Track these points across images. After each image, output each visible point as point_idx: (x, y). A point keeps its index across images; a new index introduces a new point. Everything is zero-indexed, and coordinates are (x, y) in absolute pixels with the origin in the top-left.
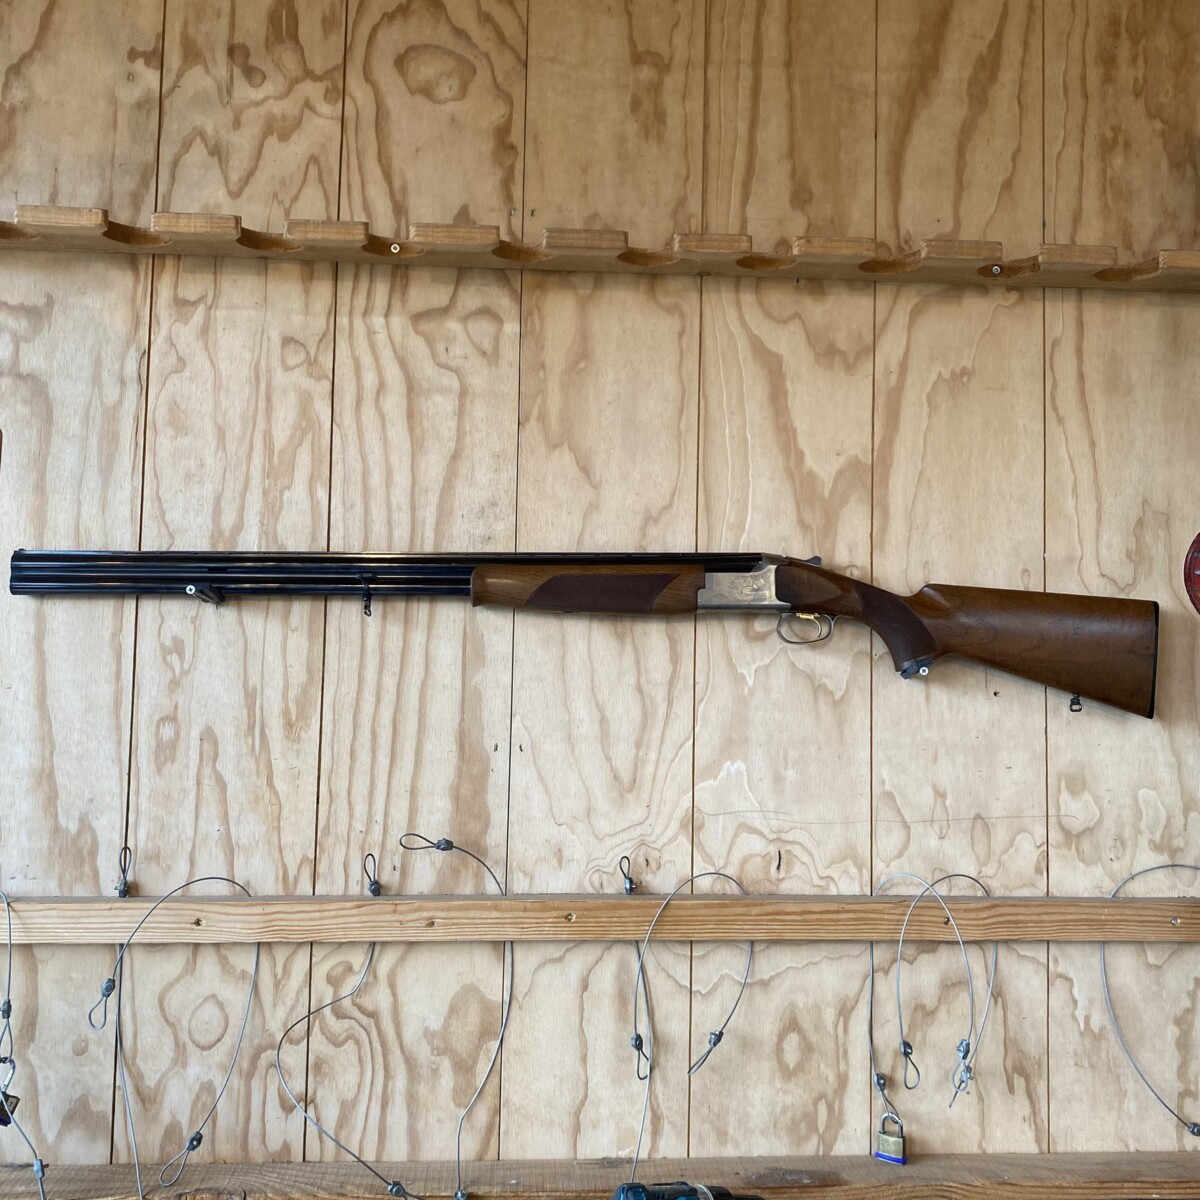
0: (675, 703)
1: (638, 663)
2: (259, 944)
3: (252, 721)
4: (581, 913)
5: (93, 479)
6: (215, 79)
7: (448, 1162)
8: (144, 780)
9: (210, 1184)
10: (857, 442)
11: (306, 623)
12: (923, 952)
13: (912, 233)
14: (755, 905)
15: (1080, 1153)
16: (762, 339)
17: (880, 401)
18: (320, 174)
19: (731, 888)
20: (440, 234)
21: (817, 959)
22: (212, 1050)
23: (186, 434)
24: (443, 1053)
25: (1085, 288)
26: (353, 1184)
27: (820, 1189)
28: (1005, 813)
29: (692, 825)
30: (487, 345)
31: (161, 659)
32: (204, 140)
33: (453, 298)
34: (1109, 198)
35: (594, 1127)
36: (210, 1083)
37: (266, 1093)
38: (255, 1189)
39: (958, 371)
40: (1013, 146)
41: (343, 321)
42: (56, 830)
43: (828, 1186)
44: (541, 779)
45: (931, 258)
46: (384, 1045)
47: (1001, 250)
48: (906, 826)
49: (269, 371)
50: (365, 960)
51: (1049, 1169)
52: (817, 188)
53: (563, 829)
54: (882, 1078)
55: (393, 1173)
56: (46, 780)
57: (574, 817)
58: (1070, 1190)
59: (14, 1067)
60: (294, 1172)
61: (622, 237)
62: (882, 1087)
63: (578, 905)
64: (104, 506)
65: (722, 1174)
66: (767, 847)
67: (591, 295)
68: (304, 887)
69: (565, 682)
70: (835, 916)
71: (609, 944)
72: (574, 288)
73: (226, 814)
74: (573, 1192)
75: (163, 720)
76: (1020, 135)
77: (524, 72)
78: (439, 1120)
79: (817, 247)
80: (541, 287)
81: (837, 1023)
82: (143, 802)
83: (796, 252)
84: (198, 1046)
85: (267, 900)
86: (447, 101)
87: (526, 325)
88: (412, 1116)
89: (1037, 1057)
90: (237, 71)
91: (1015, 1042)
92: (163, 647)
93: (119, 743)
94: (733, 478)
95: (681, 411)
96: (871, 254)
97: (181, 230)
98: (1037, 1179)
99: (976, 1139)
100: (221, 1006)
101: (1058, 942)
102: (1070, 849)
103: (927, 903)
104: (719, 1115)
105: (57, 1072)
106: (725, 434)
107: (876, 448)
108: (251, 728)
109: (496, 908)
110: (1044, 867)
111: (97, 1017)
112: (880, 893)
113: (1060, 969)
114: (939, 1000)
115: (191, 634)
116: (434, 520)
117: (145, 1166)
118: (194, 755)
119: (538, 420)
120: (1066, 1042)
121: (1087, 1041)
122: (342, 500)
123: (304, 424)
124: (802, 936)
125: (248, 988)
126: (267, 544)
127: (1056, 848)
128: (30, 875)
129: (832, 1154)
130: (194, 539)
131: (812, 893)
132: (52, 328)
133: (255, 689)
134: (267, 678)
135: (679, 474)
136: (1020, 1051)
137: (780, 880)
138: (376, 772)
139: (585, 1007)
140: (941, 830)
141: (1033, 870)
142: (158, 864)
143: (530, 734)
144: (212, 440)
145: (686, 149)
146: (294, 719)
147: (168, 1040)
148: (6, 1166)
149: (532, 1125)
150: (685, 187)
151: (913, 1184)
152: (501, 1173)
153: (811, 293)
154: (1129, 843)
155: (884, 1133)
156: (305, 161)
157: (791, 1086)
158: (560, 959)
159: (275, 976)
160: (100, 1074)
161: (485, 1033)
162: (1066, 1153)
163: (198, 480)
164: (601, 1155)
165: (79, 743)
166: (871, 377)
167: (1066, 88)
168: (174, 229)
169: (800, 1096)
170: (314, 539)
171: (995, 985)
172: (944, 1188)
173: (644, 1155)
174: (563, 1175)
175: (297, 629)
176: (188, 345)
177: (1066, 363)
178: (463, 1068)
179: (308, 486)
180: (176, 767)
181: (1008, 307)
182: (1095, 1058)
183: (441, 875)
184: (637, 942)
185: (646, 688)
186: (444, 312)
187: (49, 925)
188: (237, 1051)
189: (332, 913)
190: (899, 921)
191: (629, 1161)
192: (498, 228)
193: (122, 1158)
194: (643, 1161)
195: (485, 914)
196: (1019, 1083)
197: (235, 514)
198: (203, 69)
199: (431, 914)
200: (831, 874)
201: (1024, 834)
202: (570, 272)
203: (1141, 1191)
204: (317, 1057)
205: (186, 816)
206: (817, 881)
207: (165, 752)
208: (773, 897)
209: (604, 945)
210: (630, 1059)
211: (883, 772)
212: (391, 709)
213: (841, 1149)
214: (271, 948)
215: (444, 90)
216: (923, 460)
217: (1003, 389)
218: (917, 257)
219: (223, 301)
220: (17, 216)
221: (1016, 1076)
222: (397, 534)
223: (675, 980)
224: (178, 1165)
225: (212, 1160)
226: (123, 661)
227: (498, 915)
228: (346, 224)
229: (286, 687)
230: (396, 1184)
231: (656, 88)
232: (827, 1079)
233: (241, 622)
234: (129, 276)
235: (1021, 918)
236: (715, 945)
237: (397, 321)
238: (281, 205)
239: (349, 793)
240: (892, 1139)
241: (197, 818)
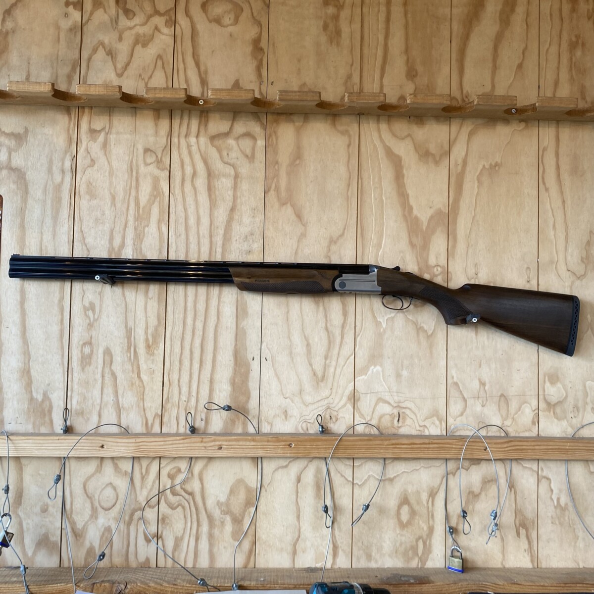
0: (345, 336)
1: (326, 316)
2: (133, 458)
3: (129, 345)
4: (296, 443)
5: (49, 221)
6: (110, 16)
7: (230, 568)
8: (75, 374)
9: (109, 578)
10: (440, 201)
11: (157, 296)
12: (474, 464)
13: (469, 92)
14: (386, 440)
15: (554, 568)
16: (391, 148)
17: (453, 180)
18: (163, 64)
19: (374, 431)
20: (224, 94)
21: (418, 468)
22: (110, 511)
23: (96, 198)
24: (227, 514)
25: (560, 121)
26: (181, 579)
27: (419, 585)
28: (516, 393)
29: (354, 398)
30: (248, 152)
31: (83, 313)
32: (104, 47)
33: (231, 128)
34: (574, 73)
35: (303, 552)
36: (110, 527)
37: (138, 532)
38: (131, 581)
39: (493, 164)
40: (523, 46)
41: (175, 140)
42: (31, 399)
43: (424, 584)
44: (276, 375)
45: (480, 104)
46: (197, 509)
47: (517, 100)
48: (465, 400)
49: (137, 166)
50: (187, 466)
51: (538, 576)
52: (420, 69)
53: (288, 400)
54: (451, 529)
55: (201, 574)
56: (26, 373)
57: (293, 394)
58: (549, 588)
59: (11, 519)
60: (151, 573)
61: (318, 95)
62: (452, 533)
63: (295, 439)
64: (54, 235)
65: (369, 577)
66: (392, 410)
67: (302, 125)
68: (156, 429)
69: (288, 325)
70: (427, 446)
71: (311, 459)
72: (293, 122)
73: (117, 392)
74: (292, 585)
75: (84, 344)
76: (527, 40)
77: (268, 11)
78: (225, 547)
79: (420, 99)
80: (276, 121)
81: (428, 501)
82: (75, 386)
83: (408, 102)
84: (103, 508)
85: (137, 435)
86: (228, 26)
87: (269, 142)
88: (211, 545)
89: (532, 518)
90: (121, 12)
91: (520, 511)
92: (84, 307)
93: (63, 356)
94: (376, 220)
95: (349, 185)
96: (449, 103)
97: (91, 93)
98: (532, 581)
99: (500, 560)
100: (115, 489)
101: (544, 460)
102: (550, 411)
103: (475, 439)
104: (367, 547)
105: (33, 521)
106: (372, 198)
107: (450, 204)
108: (129, 348)
109: (254, 440)
110: (537, 421)
111: (52, 494)
112: (451, 434)
113: (544, 474)
114: (481, 489)
115: (99, 301)
116: (222, 242)
117: (77, 568)
118: (100, 361)
119: (275, 191)
120: (547, 511)
121: (558, 511)
122: (174, 233)
123: (155, 193)
124: (410, 456)
125: (128, 480)
126: (137, 255)
127: (543, 411)
128: (19, 422)
129: (426, 567)
130: (100, 251)
131: (416, 434)
132: (28, 144)
133: (131, 329)
134: (137, 323)
135: (347, 218)
136: (523, 515)
137: (399, 427)
138: (192, 371)
139: (299, 491)
140: (483, 402)
141: (531, 423)
142: (83, 417)
143: (270, 352)
144: (108, 201)
145: (352, 50)
146: (151, 344)
147: (88, 505)
148: (8, 567)
149: (272, 551)
150: (351, 69)
151: (467, 583)
152: (256, 575)
153: (417, 124)
154: (581, 410)
155: (452, 556)
156: (155, 57)
157: (405, 532)
158: (286, 466)
159: (142, 474)
160: (54, 521)
161: (248, 503)
162: (546, 568)
163: (101, 222)
164: (307, 566)
165: (43, 356)
166: (448, 167)
167: (551, 15)
168: (88, 93)
169: (409, 538)
170: (160, 252)
171: (510, 482)
172: (483, 586)
173: (329, 566)
174: (288, 576)
175: (152, 298)
176: (96, 153)
177: (550, 160)
178: (237, 521)
179: (157, 226)
180: (92, 367)
181: (520, 131)
182: (562, 519)
183: (226, 423)
184: (325, 458)
185: (330, 329)
186: (227, 135)
187: (28, 447)
188: (122, 512)
189: (170, 442)
190: (461, 448)
191: (321, 569)
192: (254, 90)
193: (66, 564)
194: (328, 570)
195: (248, 443)
196: (523, 532)
197: (120, 239)
198: (103, 10)
199: (220, 443)
200: (426, 425)
201: (526, 404)
202: (291, 114)
203: (586, 588)
204: (163, 515)
205: (96, 392)
206: (418, 428)
207: (86, 360)
208: (396, 436)
209: (308, 459)
210: (322, 517)
211: (453, 372)
212: (200, 339)
213: (430, 564)
214: (139, 460)
215: (227, 20)
216: (475, 211)
217: (516, 173)
218: (472, 104)
219: (114, 130)
220: (8, 87)
221: (521, 528)
222: (202, 250)
223: (345, 477)
224: (94, 568)
225: (110, 566)
226: (65, 314)
227: (254, 444)
228: (176, 89)
229: (147, 328)
230: (202, 580)
231: (336, 18)
232: (423, 528)
233: (124, 295)
234: (66, 118)
235: (524, 447)
236: (365, 460)
237: (203, 140)
238: (143, 81)
239: (179, 381)
240: (456, 560)
241: (102, 394)
